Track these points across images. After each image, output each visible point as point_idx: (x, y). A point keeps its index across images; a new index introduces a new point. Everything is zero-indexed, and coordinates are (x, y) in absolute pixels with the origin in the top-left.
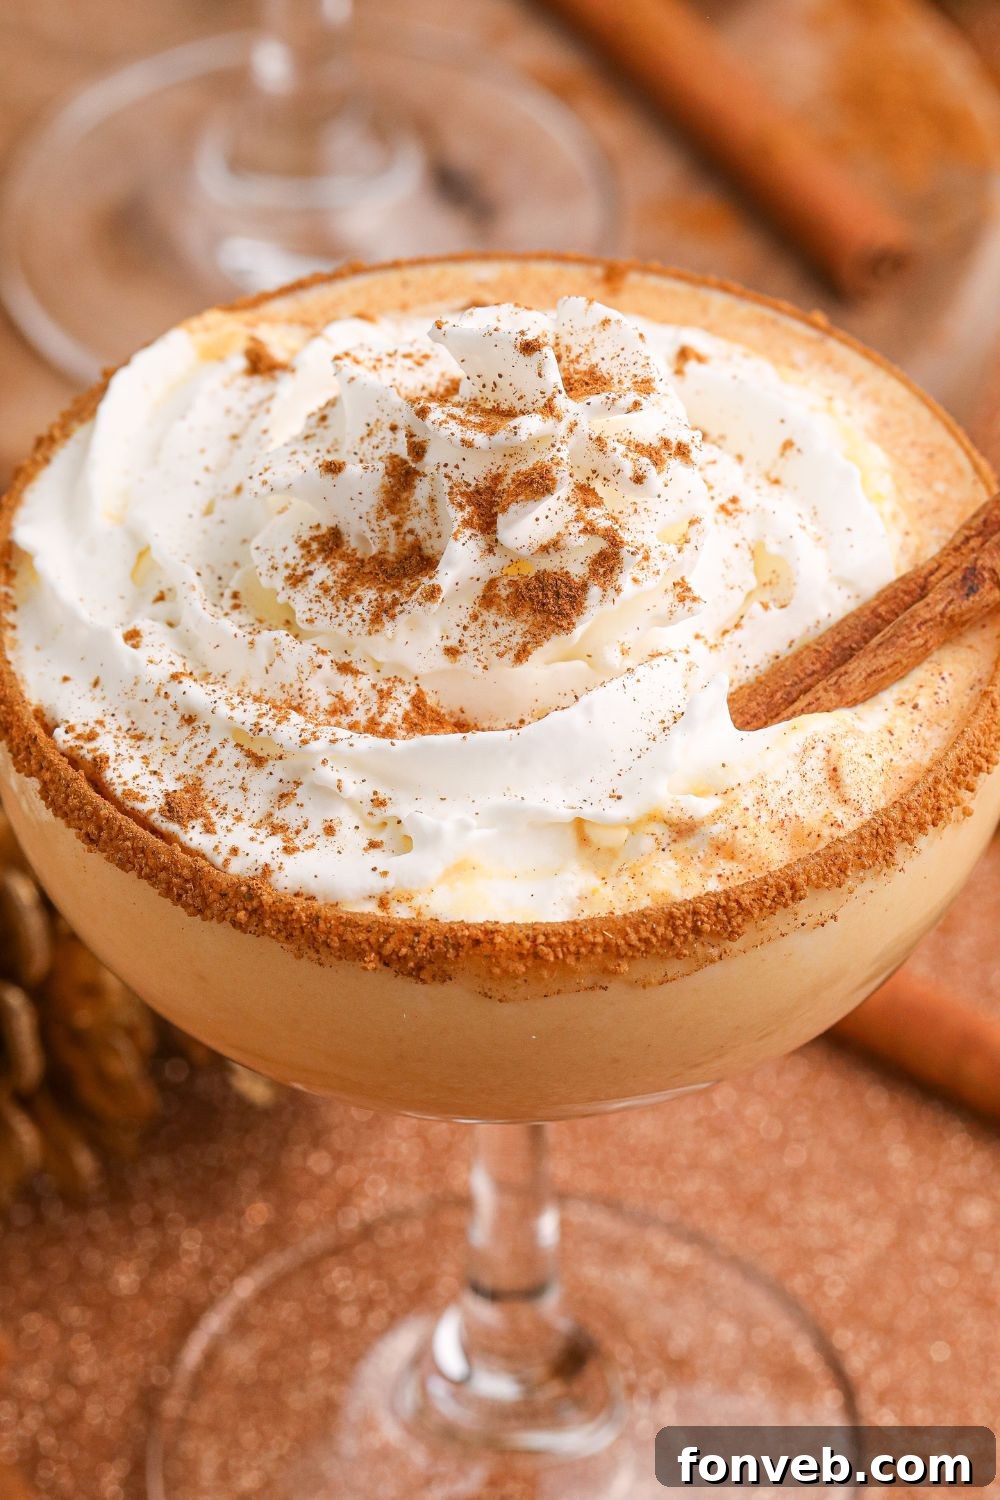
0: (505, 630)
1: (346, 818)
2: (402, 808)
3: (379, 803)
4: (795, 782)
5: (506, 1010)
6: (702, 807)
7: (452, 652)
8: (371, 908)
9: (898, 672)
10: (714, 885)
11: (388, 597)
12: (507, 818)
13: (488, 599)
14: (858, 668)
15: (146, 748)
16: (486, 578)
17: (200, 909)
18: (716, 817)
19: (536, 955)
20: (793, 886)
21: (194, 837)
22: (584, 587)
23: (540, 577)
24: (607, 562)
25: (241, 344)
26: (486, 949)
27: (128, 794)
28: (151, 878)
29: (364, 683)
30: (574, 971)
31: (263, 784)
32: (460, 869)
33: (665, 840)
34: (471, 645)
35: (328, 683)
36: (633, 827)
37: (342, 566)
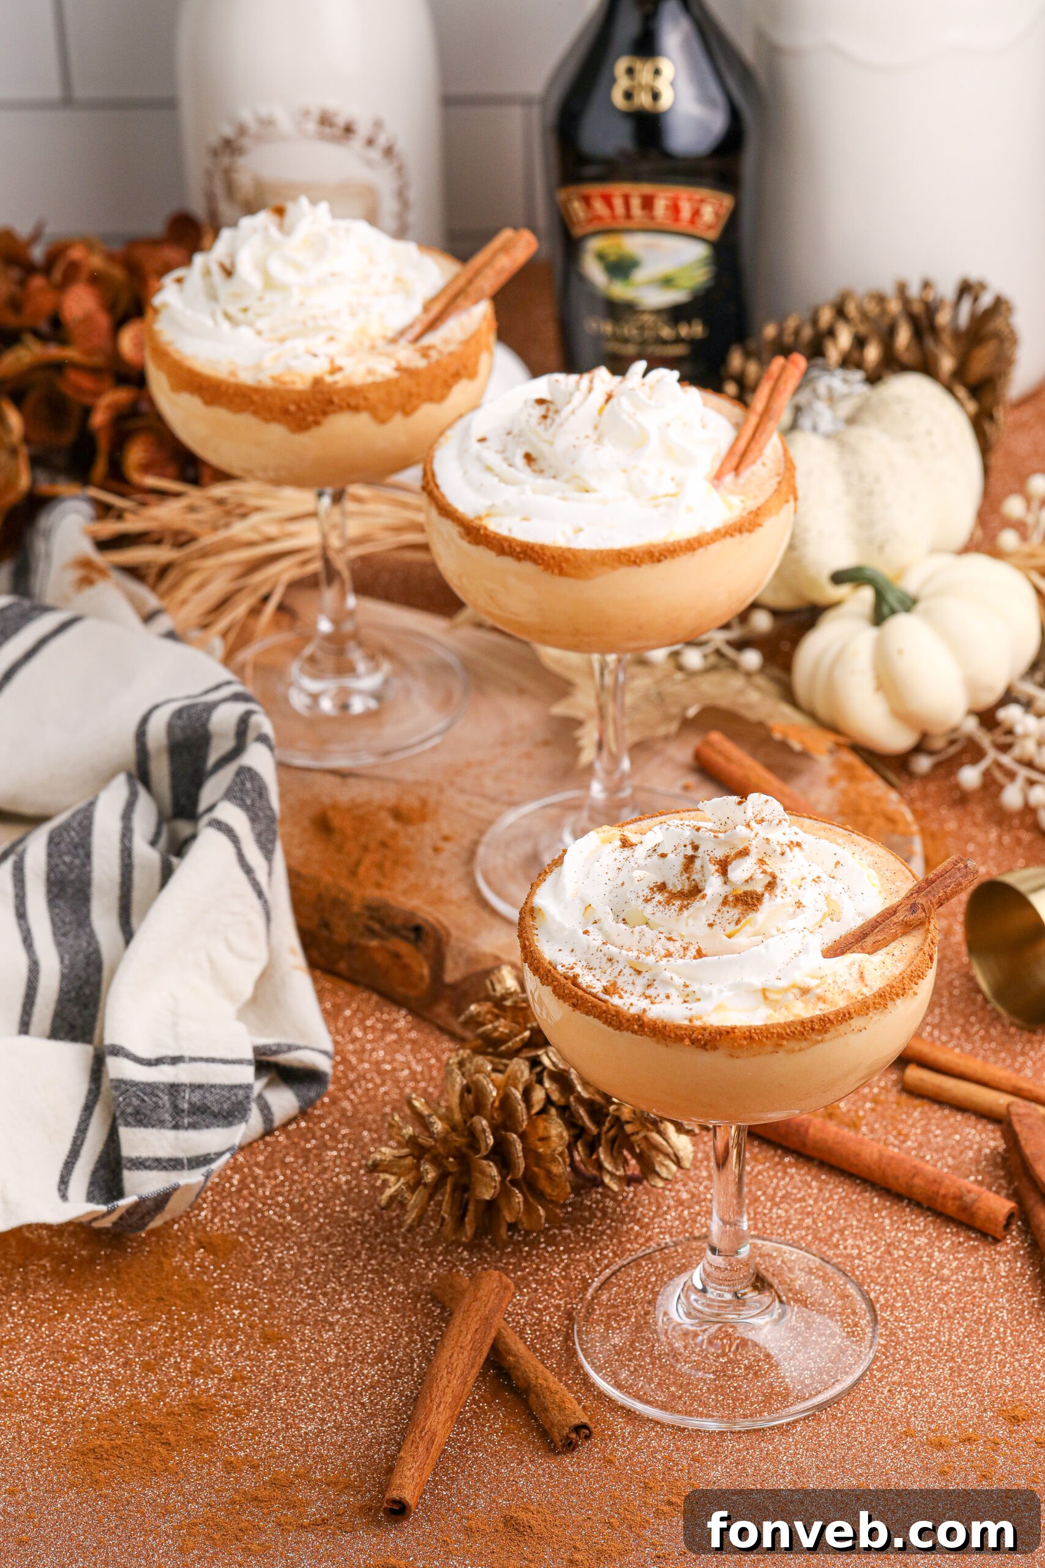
0: (732, 913)
1: (674, 993)
2: (694, 987)
3: (686, 986)
4: (847, 976)
5: (739, 1062)
6: (813, 983)
7: (711, 925)
8: (686, 1022)
9: (886, 943)
10: (818, 1012)
11: (685, 903)
12: (736, 987)
13: (725, 902)
14: (870, 940)
15: (593, 972)
16: (724, 895)
17: (619, 1027)
18: (818, 986)
19: (751, 1038)
20: (849, 1013)
21: (615, 1000)
22: (763, 895)
23: (746, 893)
24: (771, 885)
25: (619, 837)
26: (732, 1035)
27: (588, 986)
28: (599, 1017)
29: (678, 944)
30: (765, 1045)
31: (641, 981)
32: (719, 1007)
33: (798, 996)
34: (718, 921)
35: (663, 945)
36: (785, 990)
37: (666, 895)
